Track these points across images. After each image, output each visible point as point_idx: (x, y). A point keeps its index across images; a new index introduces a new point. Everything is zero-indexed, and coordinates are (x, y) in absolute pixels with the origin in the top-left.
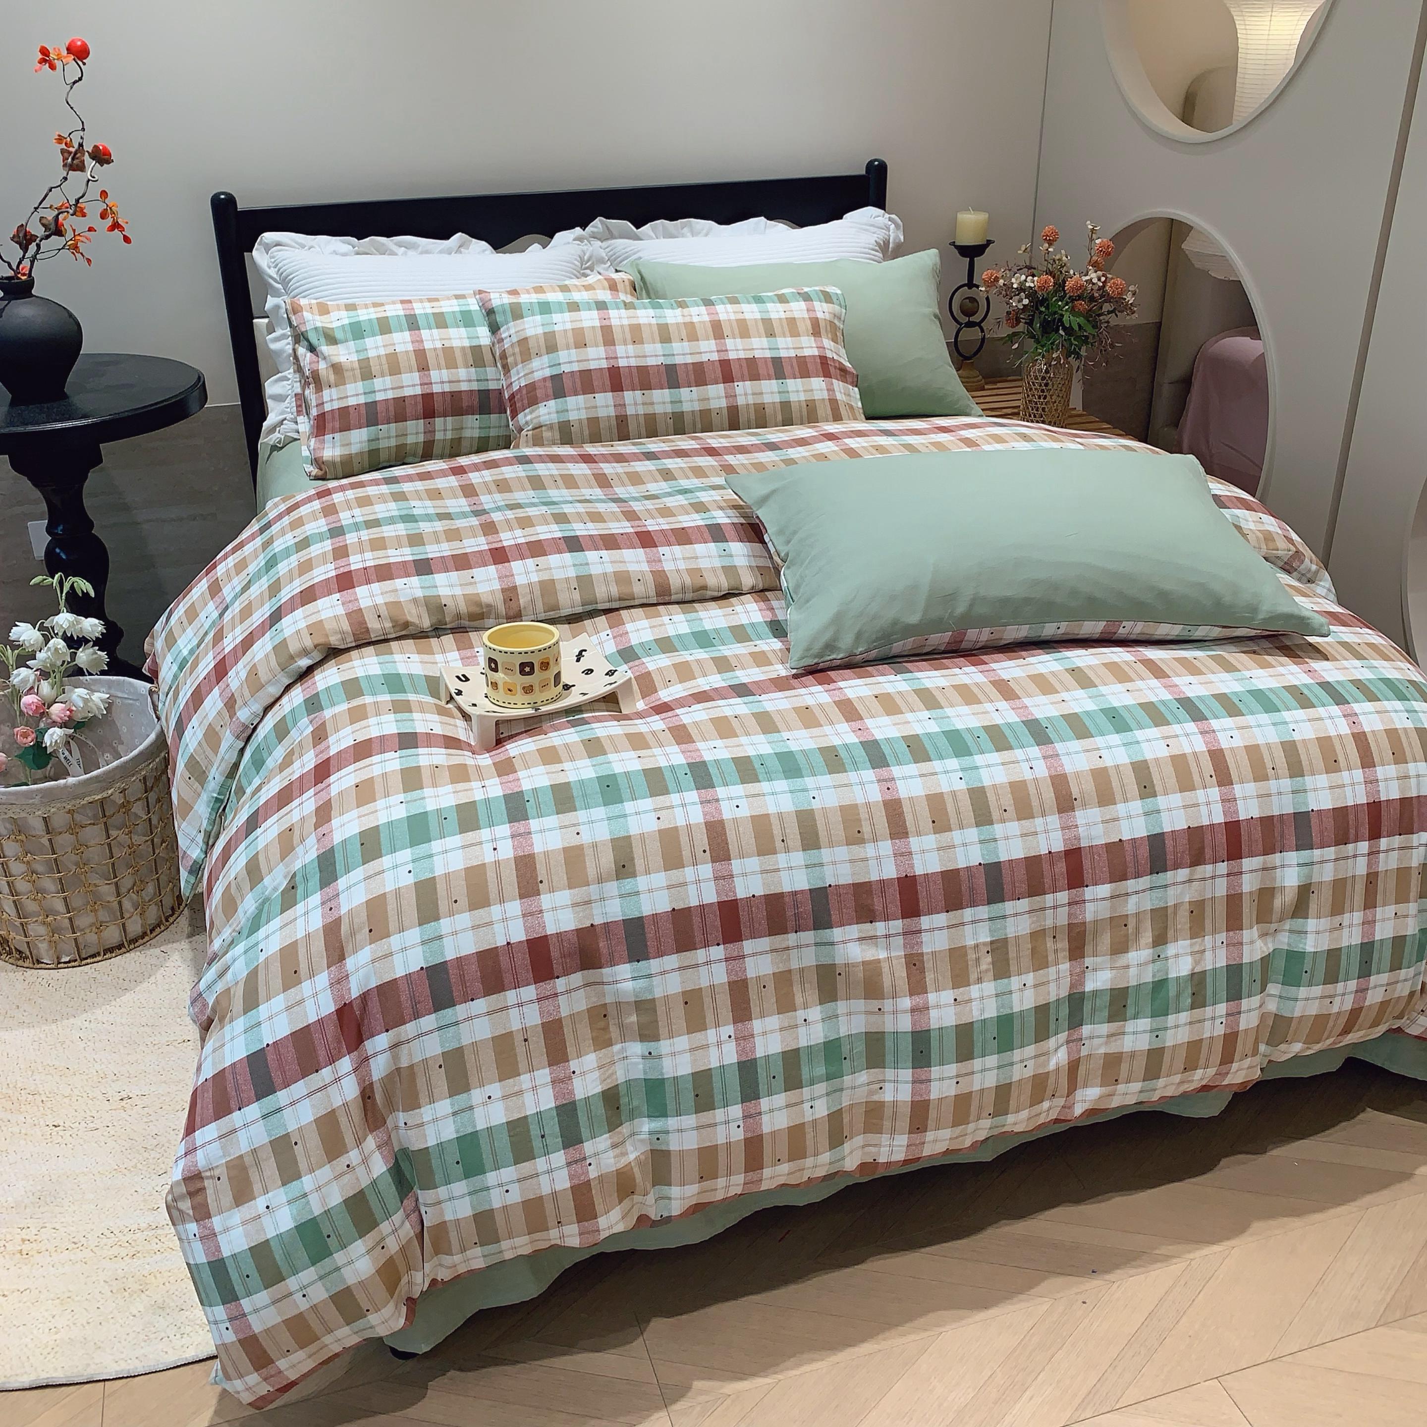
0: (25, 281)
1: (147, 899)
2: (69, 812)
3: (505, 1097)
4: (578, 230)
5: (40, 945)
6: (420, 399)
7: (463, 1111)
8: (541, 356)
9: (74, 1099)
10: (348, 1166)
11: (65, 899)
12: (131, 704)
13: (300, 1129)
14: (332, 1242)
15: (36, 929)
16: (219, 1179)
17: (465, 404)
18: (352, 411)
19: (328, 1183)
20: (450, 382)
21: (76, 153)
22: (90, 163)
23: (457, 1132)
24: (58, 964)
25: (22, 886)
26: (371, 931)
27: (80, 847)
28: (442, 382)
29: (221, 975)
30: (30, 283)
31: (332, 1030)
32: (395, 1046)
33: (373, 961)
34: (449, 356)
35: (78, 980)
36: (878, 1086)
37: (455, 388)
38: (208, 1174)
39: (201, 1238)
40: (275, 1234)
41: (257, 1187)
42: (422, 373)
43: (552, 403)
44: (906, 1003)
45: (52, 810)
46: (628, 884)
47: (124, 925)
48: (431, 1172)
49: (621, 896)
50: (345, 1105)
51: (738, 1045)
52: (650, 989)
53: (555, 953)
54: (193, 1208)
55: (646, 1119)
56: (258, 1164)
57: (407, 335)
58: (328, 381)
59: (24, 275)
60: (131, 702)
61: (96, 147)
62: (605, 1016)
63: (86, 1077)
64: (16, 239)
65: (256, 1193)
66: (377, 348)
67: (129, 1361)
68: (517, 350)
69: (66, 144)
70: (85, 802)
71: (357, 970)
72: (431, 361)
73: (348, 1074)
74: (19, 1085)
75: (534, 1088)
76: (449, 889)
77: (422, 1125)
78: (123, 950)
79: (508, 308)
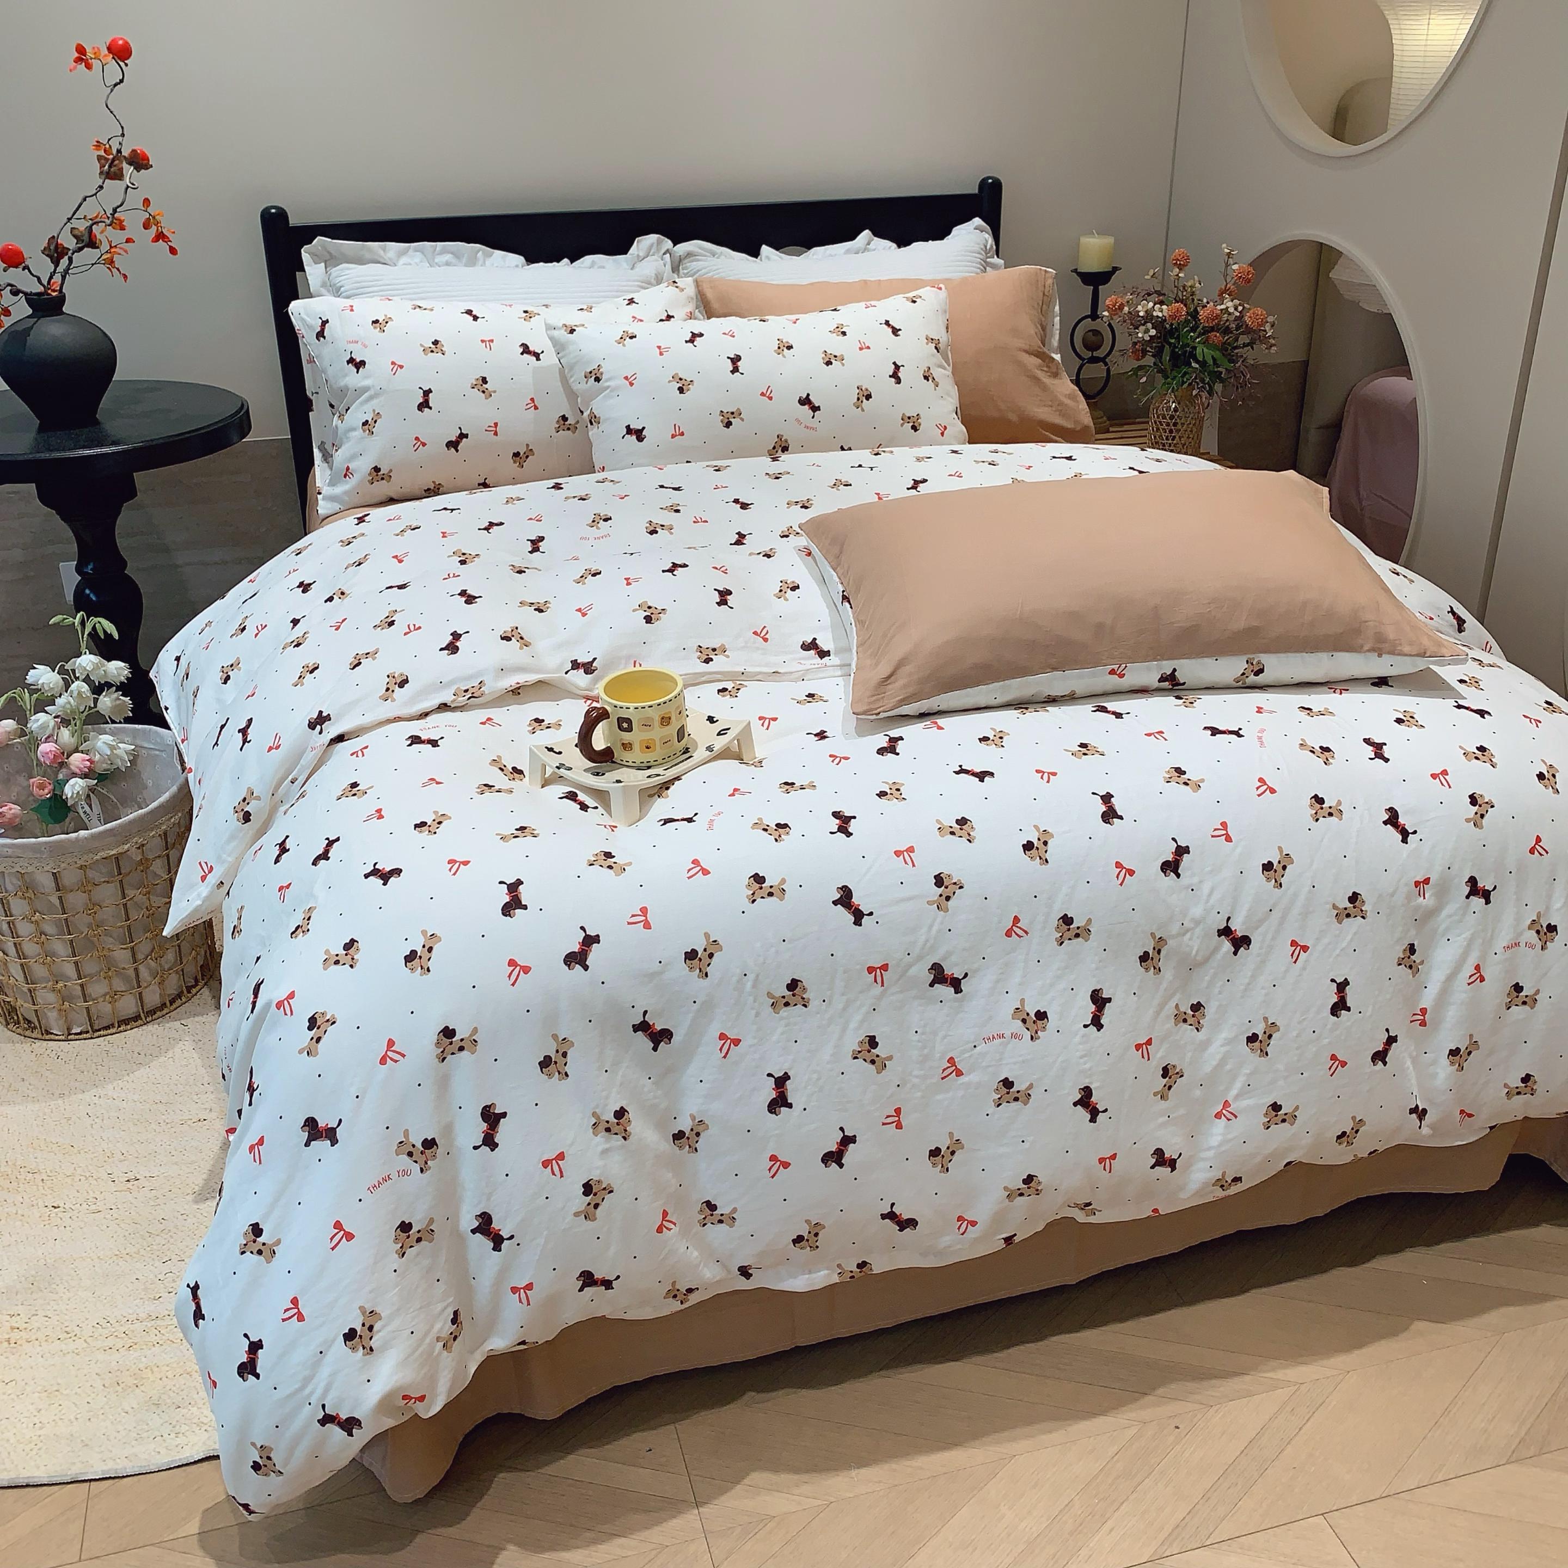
0: (56, 297)
1: (166, 967)
2: (81, 868)
5: (49, 1014)
9: (77, 1179)
11: (76, 963)
12: (157, 755)
15: (46, 997)
21: (113, 160)
22: (128, 170)
24: (69, 1036)
25: (30, 948)
27: (94, 906)
30: (61, 299)
35: (90, 1053)
45: (63, 865)
47: (140, 994)
59: (54, 291)
60: (157, 752)
61: (134, 151)
63: (92, 1156)
64: (46, 253)
67: (118, 1460)
69: (105, 151)
70: (98, 857)
74: (19, 1163)
78: (140, 1022)
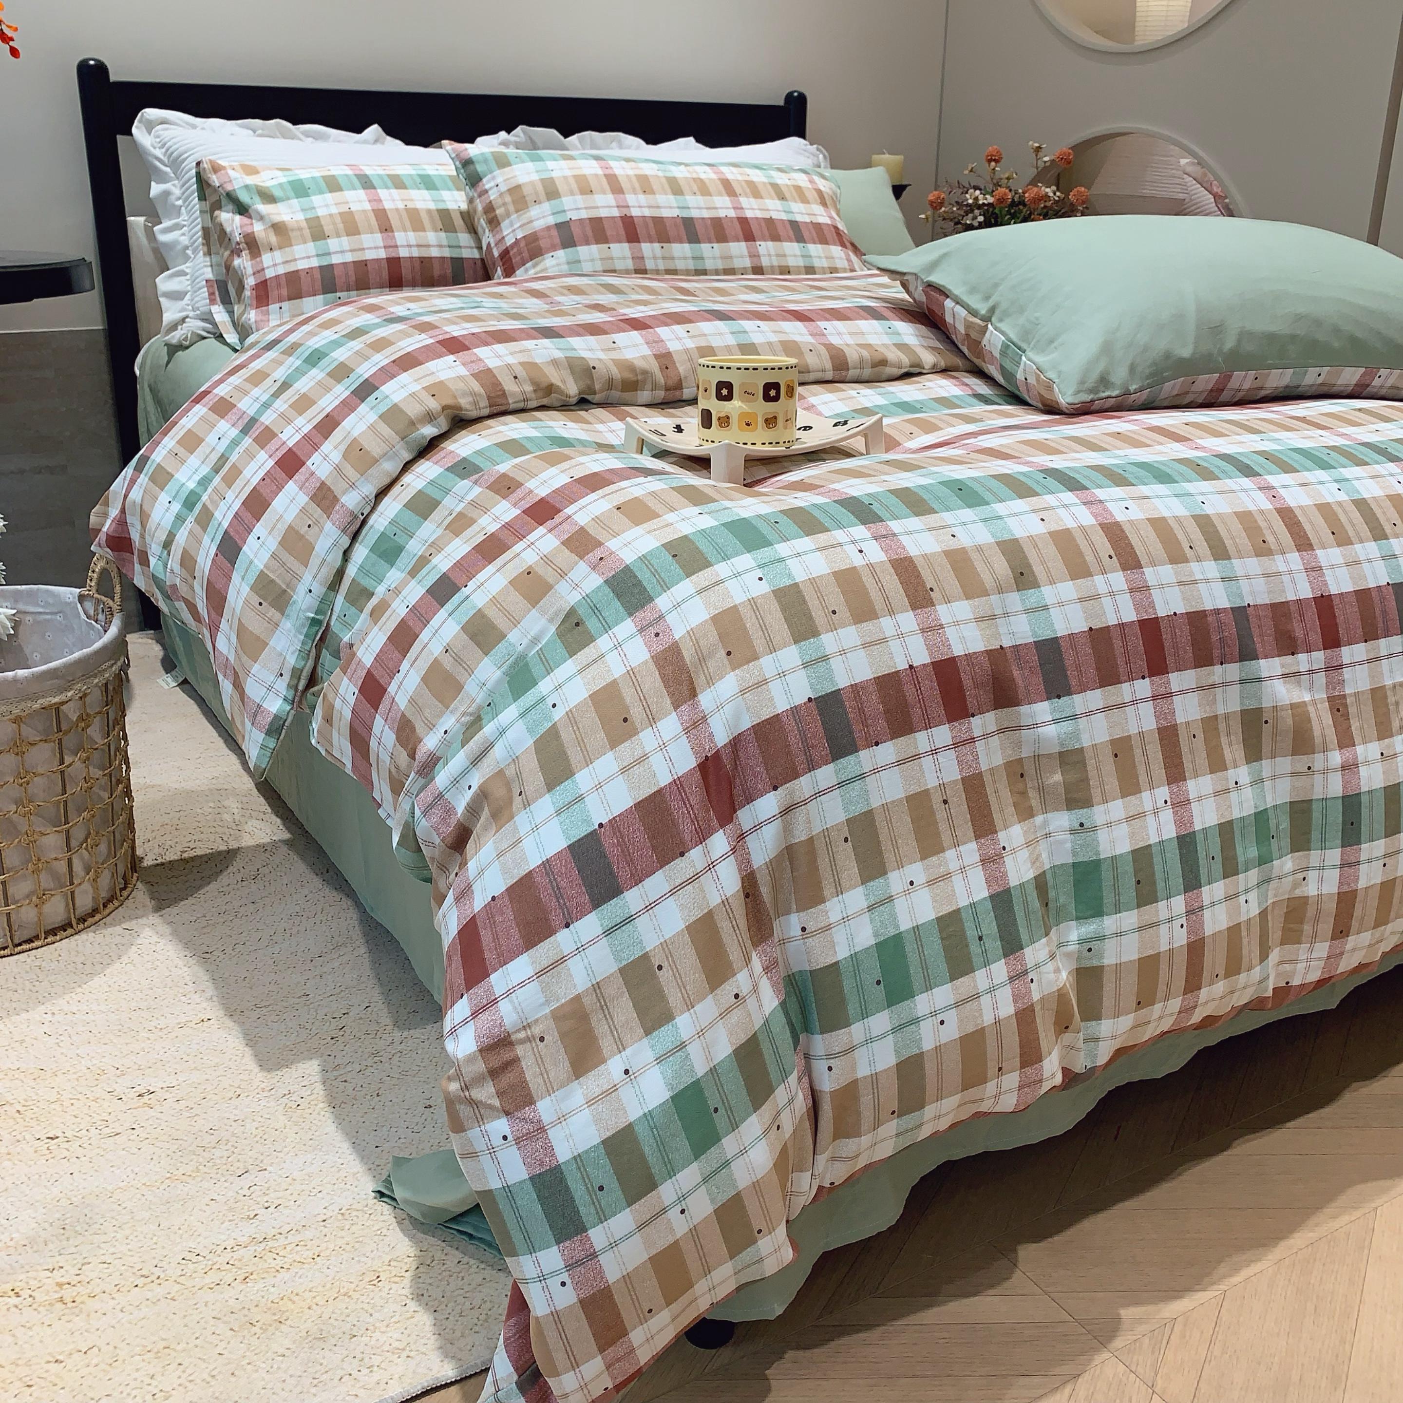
1: (100, 860)
2: (15, 721)
3: (931, 883)
4: (503, 134)
6: (385, 265)
7: (881, 903)
8: (540, 203)
10: (737, 996)
12: (49, 620)
13: (664, 945)
14: (720, 1121)
16: (542, 1039)
17: (436, 272)
18: (303, 275)
19: (711, 1025)
20: (419, 246)
23: (876, 935)
26: (729, 653)
27: (26, 774)
28: (409, 246)
29: (476, 760)
31: (695, 793)
32: (787, 811)
33: (743, 692)
34: (414, 219)
36: (1300, 876)
37: (425, 253)
38: (522, 1035)
39: (518, 1141)
40: (641, 1113)
41: (606, 1044)
42: (385, 235)
43: (561, 254)
44: (1336, 758)
46: (1032, 596)
47: (73, 893)
48: (842, 1002)
49: (1027, 611)
50: (726, 903)
51: (1175, 813)
52: (1076, 735)
53: (967, 682)
54: (499, 1094)
55: (1074, 923)
56: (604, 1007)
57: (361, 194)
58: (269, 243)
60: (48, 617)
62: (1022, 775)
65: (606, 1052)
66: (327, 206)
68: (508, 199)
70: (37, 707)
71: (719, 707)
72: (394, 222)
73: (724, 857)
75: (963, 869)
76: (821, 597)
77: (828, 928)
78: (70, 931)
79: (490, 158)
